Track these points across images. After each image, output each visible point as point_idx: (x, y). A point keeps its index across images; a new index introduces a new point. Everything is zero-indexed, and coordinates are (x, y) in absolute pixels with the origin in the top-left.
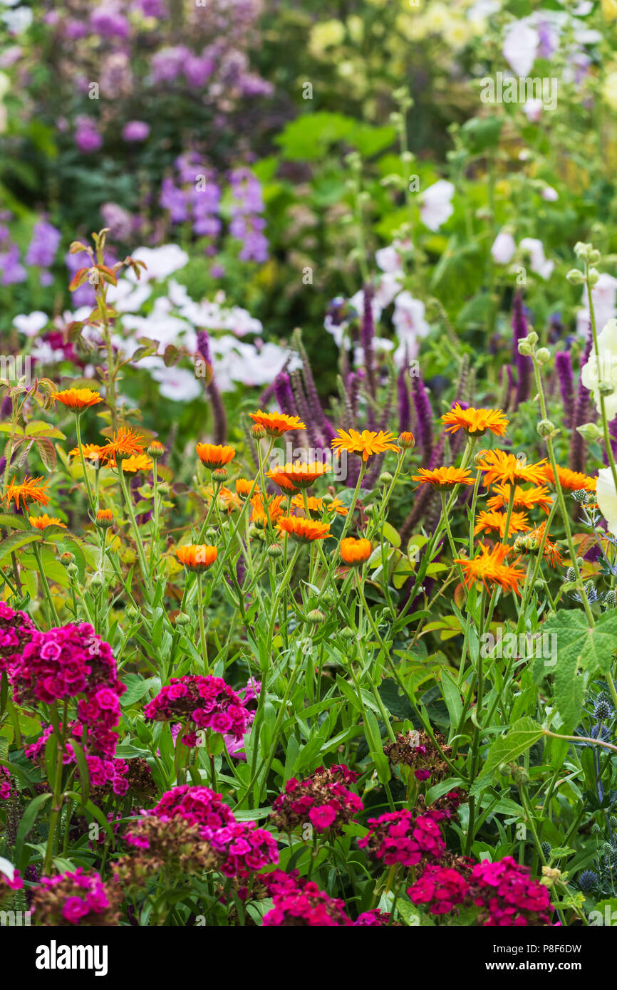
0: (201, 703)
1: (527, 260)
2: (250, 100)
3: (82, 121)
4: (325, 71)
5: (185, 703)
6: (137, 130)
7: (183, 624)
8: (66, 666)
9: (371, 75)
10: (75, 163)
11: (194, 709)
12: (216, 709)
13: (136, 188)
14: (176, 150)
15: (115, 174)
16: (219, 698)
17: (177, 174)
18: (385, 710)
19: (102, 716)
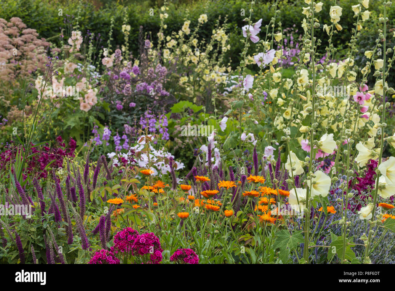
0: (186, 256)
1: (250, 139)
2: (163, 97)
3: (118, 102)
4: (183, 89)
5: (182, 256)
6: (133, 104)
7: (178, 235)
8: (147, 245)
9: (195, 91)
10: (115, 113)
11: (184, 258)
12: (190, 258)
13: (132, 120)
14: (143, 110)
15: (127, 116)
16: (191, 255)
17: (144, 116)
18: (233, 259)
19: (157, 259)
